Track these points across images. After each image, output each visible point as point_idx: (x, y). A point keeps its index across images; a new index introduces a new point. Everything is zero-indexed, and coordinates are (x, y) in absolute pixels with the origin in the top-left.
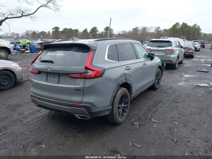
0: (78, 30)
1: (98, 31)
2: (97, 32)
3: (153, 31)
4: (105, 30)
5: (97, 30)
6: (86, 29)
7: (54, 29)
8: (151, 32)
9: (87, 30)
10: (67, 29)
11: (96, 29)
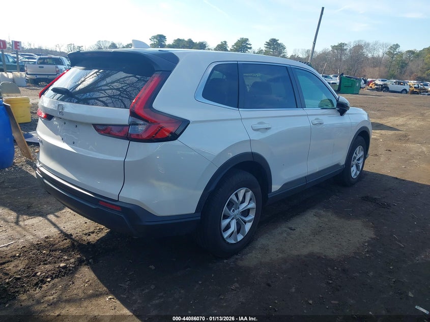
0: (205, 45)
1: (250, 48)
2: (249, 50)
3: (380, 53)
4: (266, 46)
5: (249, 46)
6: (225, 42)
7: (155, 40)
8: (376, 55)
9: (227, 44)
10: (183, 40)
11: (247, 44)
